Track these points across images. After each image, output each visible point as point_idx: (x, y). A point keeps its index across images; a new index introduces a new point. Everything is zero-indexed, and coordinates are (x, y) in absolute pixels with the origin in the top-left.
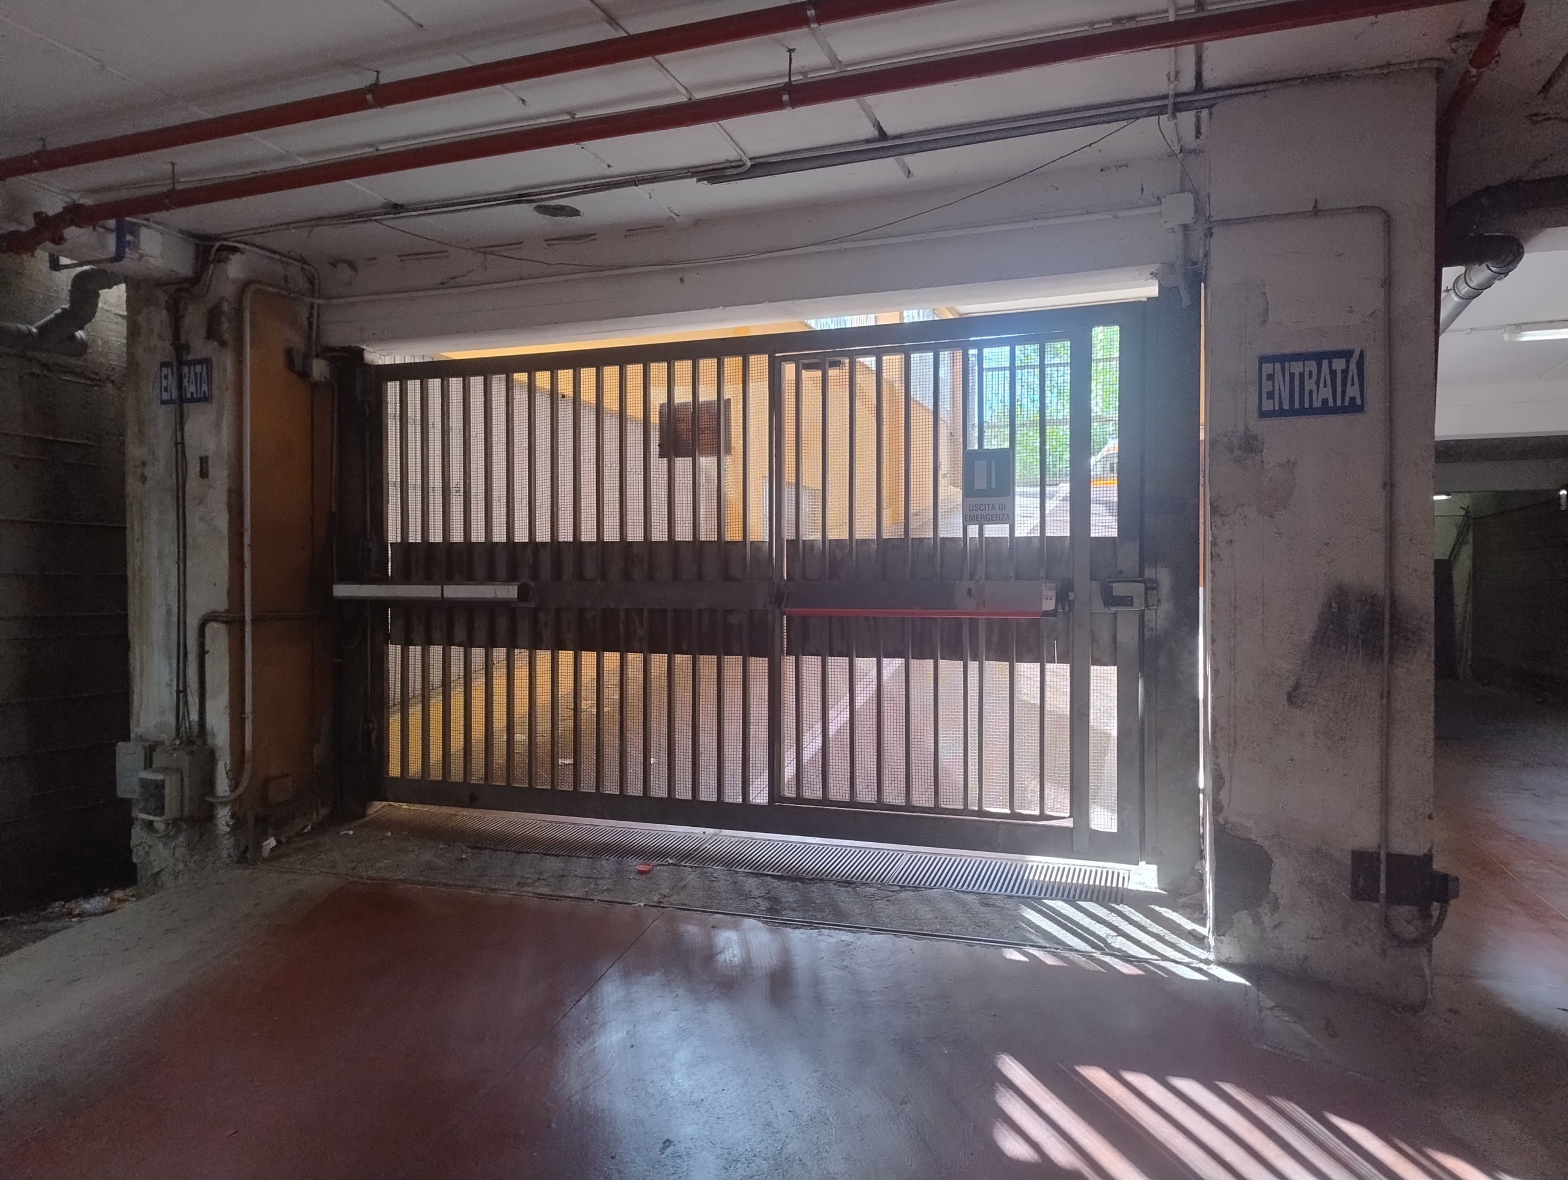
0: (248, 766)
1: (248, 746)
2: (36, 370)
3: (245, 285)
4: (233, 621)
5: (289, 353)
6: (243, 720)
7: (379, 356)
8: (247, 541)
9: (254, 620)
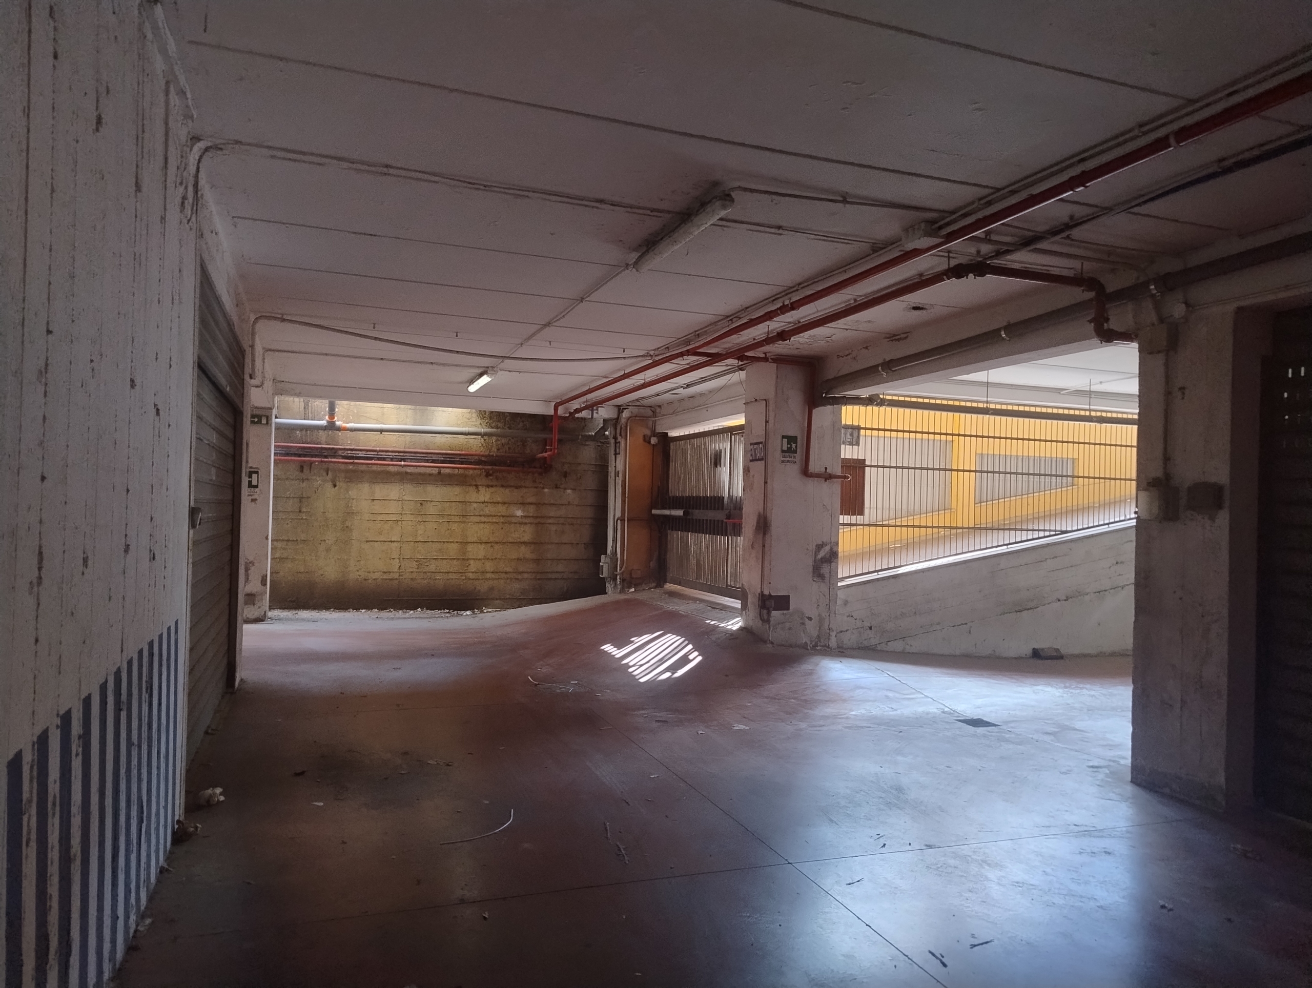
0: (625, 565)
1: (625, 558)
2: (599, 444)
3: (629, 418)
4: (623, 520)
5: (644, 436)
6: (624, 550)
7: (673, 433)
8: (627, 496)
9: (628, 520)
